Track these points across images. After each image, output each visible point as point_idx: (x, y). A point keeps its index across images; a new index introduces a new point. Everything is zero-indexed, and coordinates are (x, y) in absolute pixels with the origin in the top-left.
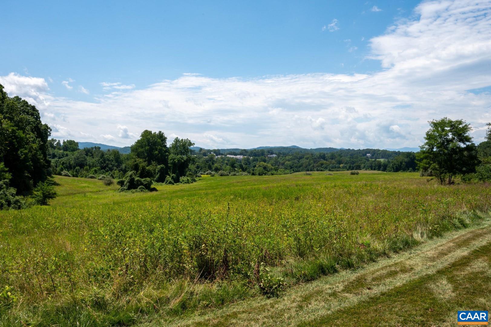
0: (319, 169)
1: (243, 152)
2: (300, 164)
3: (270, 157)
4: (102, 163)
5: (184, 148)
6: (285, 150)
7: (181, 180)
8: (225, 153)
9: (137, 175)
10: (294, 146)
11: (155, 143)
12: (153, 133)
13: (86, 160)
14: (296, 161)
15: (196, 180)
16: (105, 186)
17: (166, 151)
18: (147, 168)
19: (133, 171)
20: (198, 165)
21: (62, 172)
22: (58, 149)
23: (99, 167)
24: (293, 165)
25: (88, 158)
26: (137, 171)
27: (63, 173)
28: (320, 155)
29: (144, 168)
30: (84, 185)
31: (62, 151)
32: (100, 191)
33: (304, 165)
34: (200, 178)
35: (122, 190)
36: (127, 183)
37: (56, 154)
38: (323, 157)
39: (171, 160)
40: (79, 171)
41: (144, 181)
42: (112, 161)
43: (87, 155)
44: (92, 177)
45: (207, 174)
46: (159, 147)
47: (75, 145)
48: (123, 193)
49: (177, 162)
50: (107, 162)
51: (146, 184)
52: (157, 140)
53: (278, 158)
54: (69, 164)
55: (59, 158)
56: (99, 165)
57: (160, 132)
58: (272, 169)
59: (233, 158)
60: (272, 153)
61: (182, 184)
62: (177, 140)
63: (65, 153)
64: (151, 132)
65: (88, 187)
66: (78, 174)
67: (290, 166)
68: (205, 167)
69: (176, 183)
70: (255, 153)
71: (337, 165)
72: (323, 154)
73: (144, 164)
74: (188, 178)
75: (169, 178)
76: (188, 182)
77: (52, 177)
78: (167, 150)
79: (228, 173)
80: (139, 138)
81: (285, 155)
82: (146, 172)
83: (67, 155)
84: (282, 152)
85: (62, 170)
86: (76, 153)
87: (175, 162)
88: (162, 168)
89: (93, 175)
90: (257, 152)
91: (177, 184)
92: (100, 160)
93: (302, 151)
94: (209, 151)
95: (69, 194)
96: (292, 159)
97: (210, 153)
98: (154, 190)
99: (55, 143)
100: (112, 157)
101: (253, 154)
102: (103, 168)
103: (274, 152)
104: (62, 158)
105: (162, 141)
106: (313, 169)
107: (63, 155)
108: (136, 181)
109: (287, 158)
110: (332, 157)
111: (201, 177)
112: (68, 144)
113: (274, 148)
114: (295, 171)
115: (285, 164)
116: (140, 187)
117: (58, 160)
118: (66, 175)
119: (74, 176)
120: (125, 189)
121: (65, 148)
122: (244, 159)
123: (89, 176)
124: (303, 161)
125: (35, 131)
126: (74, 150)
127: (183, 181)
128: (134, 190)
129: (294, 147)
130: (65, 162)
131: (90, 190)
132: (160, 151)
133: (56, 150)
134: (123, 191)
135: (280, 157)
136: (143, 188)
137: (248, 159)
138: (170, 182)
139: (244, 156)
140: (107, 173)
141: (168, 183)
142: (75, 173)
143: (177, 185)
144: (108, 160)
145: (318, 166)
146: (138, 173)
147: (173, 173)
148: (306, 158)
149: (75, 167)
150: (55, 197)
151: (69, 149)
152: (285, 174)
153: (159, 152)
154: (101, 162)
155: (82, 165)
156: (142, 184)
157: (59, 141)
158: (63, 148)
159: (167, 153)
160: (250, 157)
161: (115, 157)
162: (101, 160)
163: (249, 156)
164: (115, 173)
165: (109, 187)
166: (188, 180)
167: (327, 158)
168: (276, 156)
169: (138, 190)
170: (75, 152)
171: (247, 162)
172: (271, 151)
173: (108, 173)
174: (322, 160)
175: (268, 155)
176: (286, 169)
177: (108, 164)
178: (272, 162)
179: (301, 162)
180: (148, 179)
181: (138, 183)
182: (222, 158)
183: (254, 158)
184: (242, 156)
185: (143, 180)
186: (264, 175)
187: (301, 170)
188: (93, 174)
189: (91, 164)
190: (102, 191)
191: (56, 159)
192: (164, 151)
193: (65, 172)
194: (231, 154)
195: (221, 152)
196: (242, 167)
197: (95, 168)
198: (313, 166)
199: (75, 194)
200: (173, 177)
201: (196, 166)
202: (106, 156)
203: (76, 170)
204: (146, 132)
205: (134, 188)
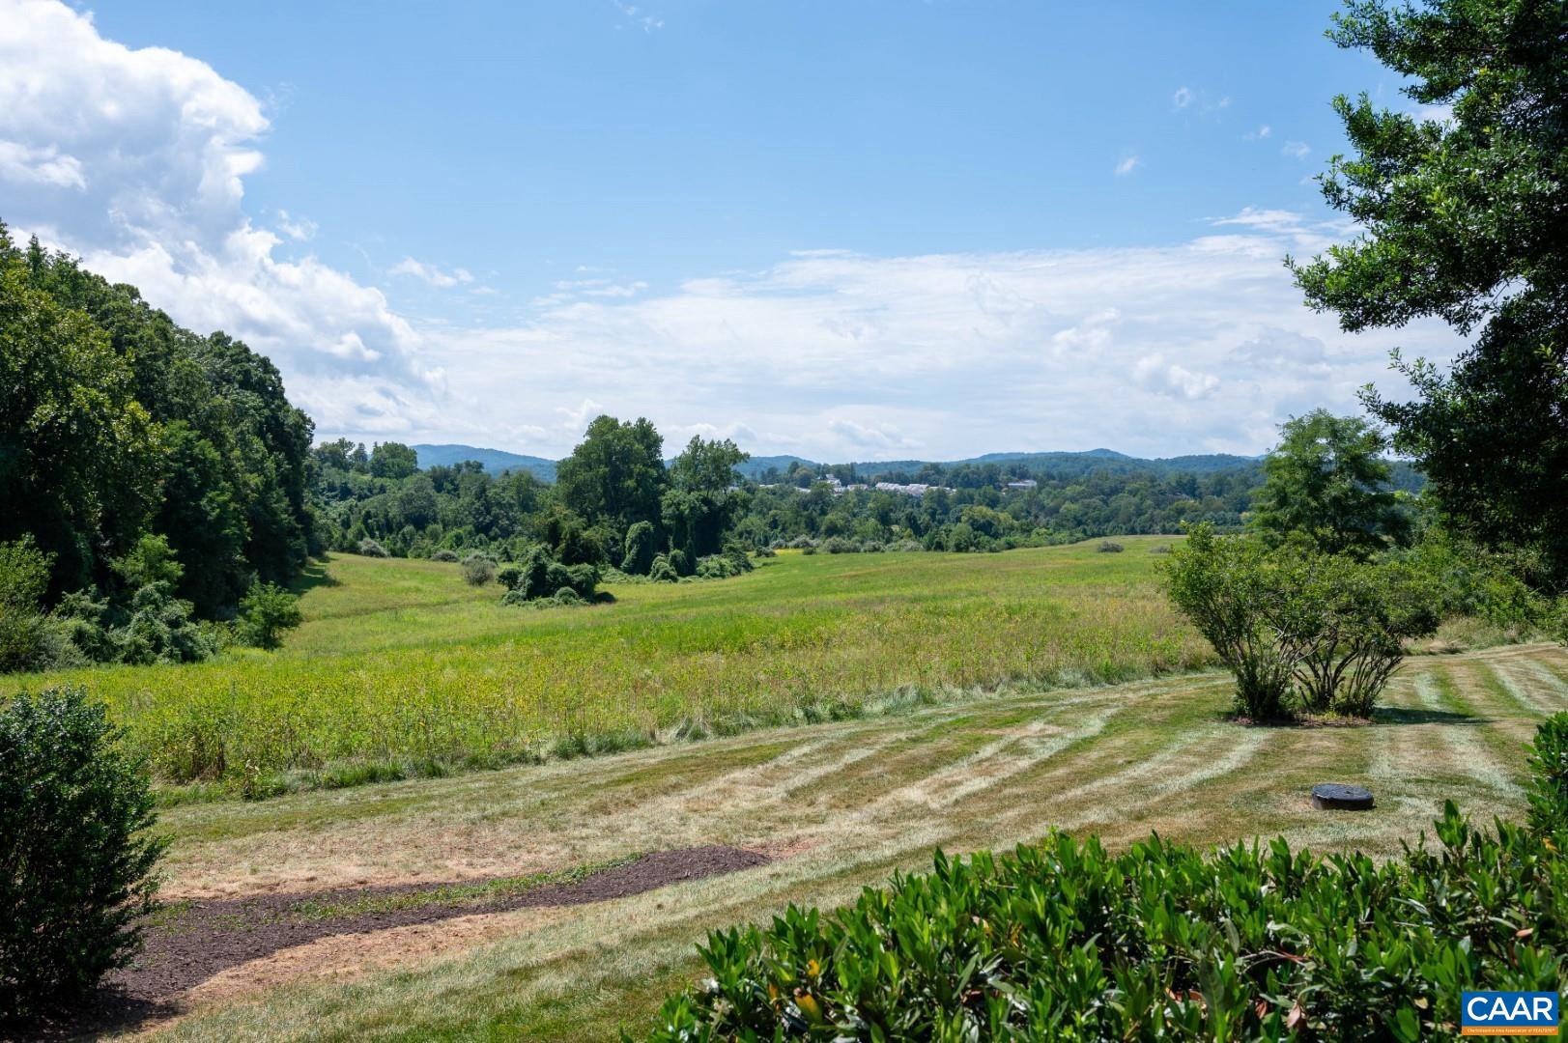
0: (1168, 526)
1: (931, 473)
2: (1107, 511)
3: (1015, 489)
4: (481, 514)
5: (717, 468)
6: (1069, 464)
7: (701, 568)
8: (873, 478)
9: (556, 557)
10: (1102, 450)
11: (627, 456)
12: (621, 424)
13: (433, 504)
14: (1096, 501)
15: (755, 564)
16: (468, 587)
17: (659, 480)
18: (585, 534)
19: (544, 545)
20: (774, 516)
21: (360, 543)
22: (358, 470)
23: (470, 527)
24: (1086, 514)
25: (441, 499)
26: (556, 545)
27: (363, 545)
28: (1179, 483)
29: (574, 536)
30: (406, 584)
31: (368, 477)
32: (447, 603)
33: (1122, 516)
34: (769, 560)
35: (512, 600)
36: (525, 578)
37: (350, 486)
38: (1190, 488)
39: (669, 506)
40: (411, 539)
41: (576, 572)
42: (511, 506)
43: (439, 488)
44: (446, 558)
45: (796, 547)
46: (638, 468)
47: (407, 458)
48: (512, 609)
49: (687, 512)
50: (495, 510)
51: (580, 583)
52: (632, 445)
53: (1039, 492)
54: (386, 516)
55: (361, 498)
56: (471, 519)
57: (642, 421)
58: (1012, 528)
59: (896, 491)
60: (1023, 476)
61: (701, 579)
62: (696, 445)
63: (379, 481)
64: (616, 420)
65: (418, 590)
66: (410, 546)
67: (1075, 518)
68: (796, 523)
69: (684, 575)
70: (967, 475)
71: (1229, 515)
72: (1188, 478)
73: (577, 522)
74: (724, 561)
75: (661, 562)
76: (721, 573)
77: (326, 560)
78: (664, 478)
79: (858, 544)
80: (582, 440)
81: (1065, 480)
82: (582, 546)
83: (383, 490)
84: (1057, 471)
85: (360, 536)
86: (409, 483)
87: (682, 513)
88: (644, 531)
89: (451, 552)
90: (973, 473)
91: (688, 578)
92: (473, 503)
93: (1128, 468)
94: (822, 471)
95: (357, 613)
96: (1083, 495)
97: (825, 478)
98: (607, 598)
99: (350, 453)
100: (509, 496)
101: (959, 480)
102: (482, 529)
103: (1032, 471)
104: (368, 497)
105: (648, 447)
106: (1151, 526)
107: (370, 490)
108: (552, 573)
109: (1069, 491)
110: (1219, 488)
111: (774, 555)
112: (387, 455)
113: (1036, 459)
114: (1089, 533)
115: (1061, 510)
116: (563, 589)
117: (356, 506)
118: (372, 553)
119: (394, 554)
120: (518, 597)
121: (377, 466)
122: (930, 496)
123: (439, 553)
124: (1124, 502)
125: (268, 431)
126: (402, 474)
127: (707, 569)
128: (544, 601)
129: (1101, 455)
130: (373, 511)
131: (421, 598)
132: (642, 479)
133: (352, 473)
134: (513, 602)
135: (1047, 489)
136: (571, 595)
137: (942, 495)
138: (666, 572)
139: (932, 485)
140: (494, 545)
141: (659, 575)
142: (399, 545)
143: (685, 582)
144: (499, 504)
145: (1167, 518)
146: (557, 549)
147: (677, 546)
148: (1130, 492)
149: (401, 526)
150: (296, 625)
151: (390, 471)
152: (1052, 544)
153: (637, 481)
154: (477, 510)
155: (420, 522)
156: (568, 582)
157: (361, 445)
158: (372, 468)
159: (662, 486)
160: (952, 488)
161: (518, 493)
162: (477, 504)
163: (947, 486)
164: (515, 543)
165: (479, 591)
166: (722, 567)
167: (1203, 490)
168: (1035, 483)
169: (556, 599)
170: (405, 480)
171: (935, 506)
172: (1019, 468)
173: (497, 543)
174: (1184, 495)
175: (1011, 481)
176: (1060, 526)
177: (496, 518)
178: (1018, 504)
179: (1114, 505)
180: (586, 567)
181: (555, 579)
182: (858, 493)
183: (962, 493)
184: (924, 486)
185: (570, 569)
186: (972, 548)
187: (1111, 532)
188: (451, 547)
189: (451, 516)
190: (456, 602)
191: (352, 501)
192: (653, 479)
193: (368, 543)
194: (892, 481)
195: (860, 474)
196: (915, 521)
197: (456, 531)
198: (1152, 519)
199: (375, 611)
200: (674, 558)
201: (769, 519)
202: (490, 493)
203: (403, 534)
204: (603, 420)
205: (545, 595)
